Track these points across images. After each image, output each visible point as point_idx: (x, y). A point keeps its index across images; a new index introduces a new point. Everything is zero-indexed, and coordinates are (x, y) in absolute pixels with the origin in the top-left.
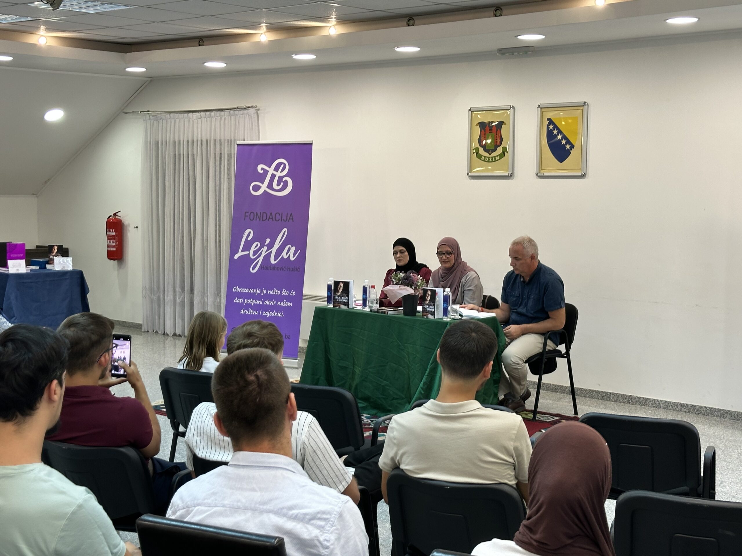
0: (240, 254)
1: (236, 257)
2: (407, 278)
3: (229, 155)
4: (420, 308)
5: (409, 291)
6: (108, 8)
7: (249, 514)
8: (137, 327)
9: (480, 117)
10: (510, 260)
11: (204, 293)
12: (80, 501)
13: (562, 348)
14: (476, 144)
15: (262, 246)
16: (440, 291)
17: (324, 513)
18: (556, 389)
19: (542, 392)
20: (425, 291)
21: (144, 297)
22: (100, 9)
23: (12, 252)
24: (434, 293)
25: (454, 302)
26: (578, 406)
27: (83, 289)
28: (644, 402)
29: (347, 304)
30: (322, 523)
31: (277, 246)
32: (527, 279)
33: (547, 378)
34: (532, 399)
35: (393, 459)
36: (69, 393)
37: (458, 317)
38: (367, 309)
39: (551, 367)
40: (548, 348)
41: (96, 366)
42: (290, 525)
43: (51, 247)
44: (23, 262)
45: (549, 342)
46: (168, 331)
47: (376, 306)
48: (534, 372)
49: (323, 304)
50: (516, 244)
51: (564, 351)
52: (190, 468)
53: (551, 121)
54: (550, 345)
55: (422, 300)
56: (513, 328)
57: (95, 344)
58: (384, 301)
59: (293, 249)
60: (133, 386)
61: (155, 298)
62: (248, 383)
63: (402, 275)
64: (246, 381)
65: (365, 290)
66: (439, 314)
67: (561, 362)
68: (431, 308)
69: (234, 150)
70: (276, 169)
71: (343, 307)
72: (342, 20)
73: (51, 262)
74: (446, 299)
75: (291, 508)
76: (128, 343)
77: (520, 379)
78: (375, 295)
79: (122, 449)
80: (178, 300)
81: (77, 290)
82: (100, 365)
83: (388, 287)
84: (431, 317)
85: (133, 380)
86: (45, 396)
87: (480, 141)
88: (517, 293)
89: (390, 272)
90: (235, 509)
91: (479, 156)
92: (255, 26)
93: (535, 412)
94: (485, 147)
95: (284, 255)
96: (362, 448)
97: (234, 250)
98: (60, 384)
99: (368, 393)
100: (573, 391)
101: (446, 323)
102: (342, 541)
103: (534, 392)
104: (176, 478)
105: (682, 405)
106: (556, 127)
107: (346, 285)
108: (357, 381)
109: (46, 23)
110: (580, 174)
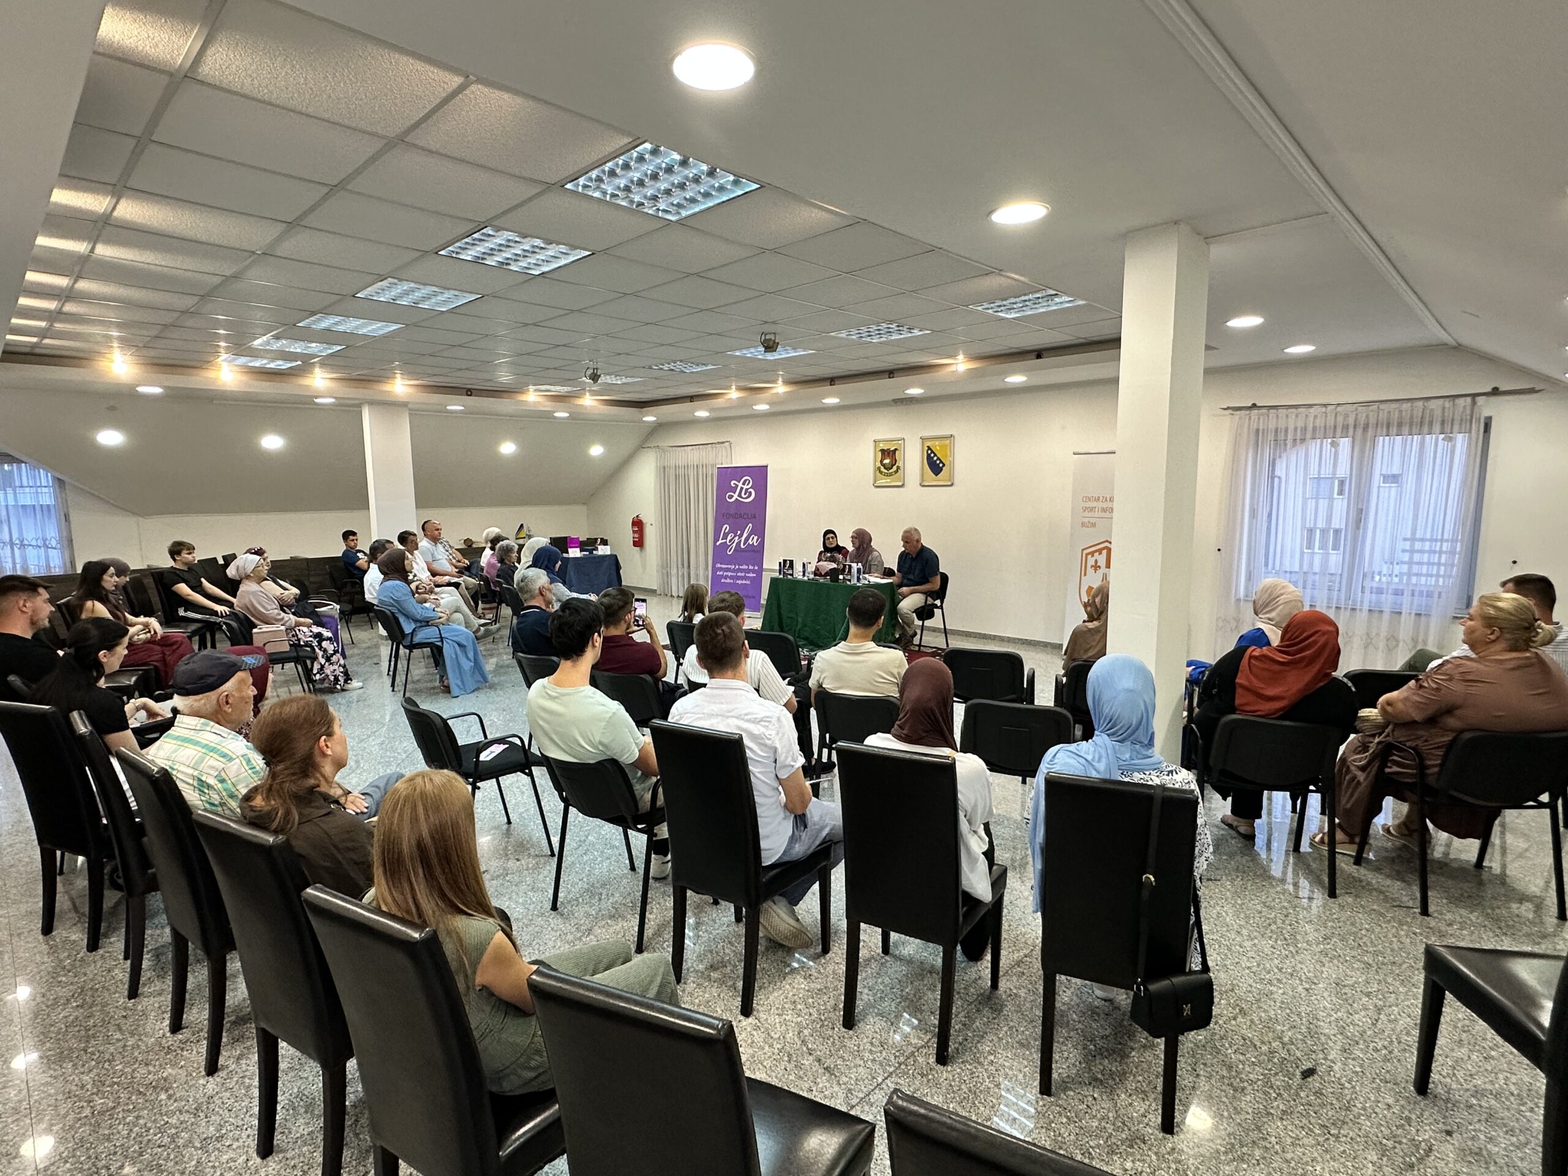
0: (720, 541)
1: (718, 544)
2: (832, 557)
3: (712, 474)
4: (841, 577)
5: (834, 566)
6: (629, 380)
7: (720, 718)
8: (653, 592)
9: (882, 446)
10: (902, 543)
11: (697, 568)
12: (614, 711)
13: (938, 602)
14: (878, 464)
15: (735, 536)
16: (854, 565)
17: (767, 717)
18: (934, 630)
19: (924, 632)
20: (845, 566)
21: (658, 571)
22: (624, 380)
23: (571, 543)
24: (850, 567)
25: (864, 573)
26: (949, 641)
27: (618, 567)
28: (993, 638)
29: (792, 575)
30: (767, 724)
31: (745, 535)
32: (914, 556)
33: (928, 623)
34: (918, 636)
35: (818, 681)
36: (606, 640)
37: (867, 582)
38: (806, 578)
39: (931, 615)
40: (928, 602)
41: (623, 622)
42: (745, 725)
43: (596, 539)
44: (578, 550)
45: (929, 598)
46: (674, 594)
47: (812, 576)
48: (919, 619)
49: (776, 575)
50: (906, 532)
51: (939, 604)
52: (686, 687)
53: (929, 448)
54: (930, 601)
55: (843, 572)
56: (904, 589)
57: (622, 608)
58: (817, 572)
59: (756, 538)
60: (649, 632)
61: (665, 571)
62: (717, 635)
63: (829, 555)
64: (716, 633)
65: (804, 565)
66: (854, 581)
67: (937, 612)
68: (848, 577)
69: (716, 471)
70: (744, 484)
71: (789, 577)
72: (787, 382)
73: (597, 549)
74: (859, 570)
75: (746, 715)
76: (644, 604)
77: (910, 623)
78: (811, 568)
79: (642, 676)
80: (680, 573)
81: (614, 568)
82: (625, 622)
83: (820, 563)
84: (848, 583)
85: (649, 628)
86: (590, 643)
87: (881, 462)
88: (907, 566)
89: (821, 553)
90: (711, 716)
91: (881, 472)
92: (729, 387)
93: (920, 645)
94: (884, 465)
95: (750, 542)
96: (801, 673)
97: (716, 540)
98: (599, 635)
99: (806, 634)
100: (945, 631)
101: (859, 587)
102: (780, 735)
103: (919, 632)
104: (677, 694)
105: (1019, 639)
106: (932, 452)
107: (791, 562)
108: (799, 626)
109: (590, 391)
110: (949, 483)
